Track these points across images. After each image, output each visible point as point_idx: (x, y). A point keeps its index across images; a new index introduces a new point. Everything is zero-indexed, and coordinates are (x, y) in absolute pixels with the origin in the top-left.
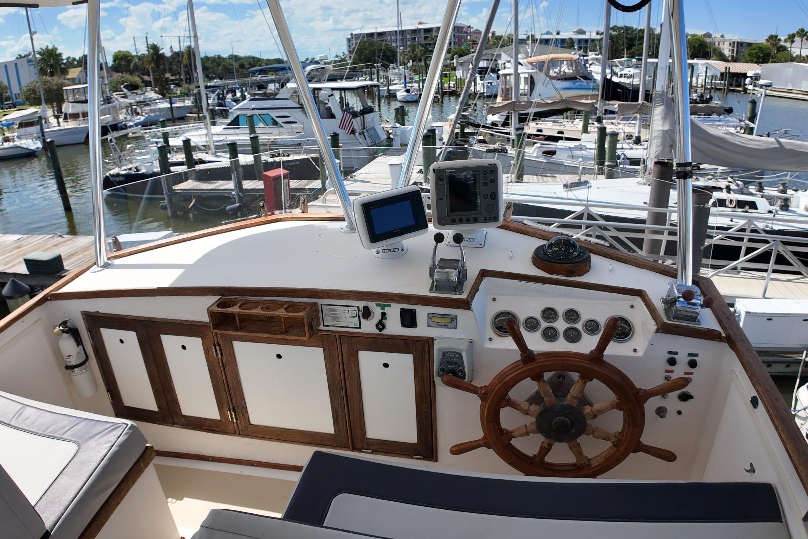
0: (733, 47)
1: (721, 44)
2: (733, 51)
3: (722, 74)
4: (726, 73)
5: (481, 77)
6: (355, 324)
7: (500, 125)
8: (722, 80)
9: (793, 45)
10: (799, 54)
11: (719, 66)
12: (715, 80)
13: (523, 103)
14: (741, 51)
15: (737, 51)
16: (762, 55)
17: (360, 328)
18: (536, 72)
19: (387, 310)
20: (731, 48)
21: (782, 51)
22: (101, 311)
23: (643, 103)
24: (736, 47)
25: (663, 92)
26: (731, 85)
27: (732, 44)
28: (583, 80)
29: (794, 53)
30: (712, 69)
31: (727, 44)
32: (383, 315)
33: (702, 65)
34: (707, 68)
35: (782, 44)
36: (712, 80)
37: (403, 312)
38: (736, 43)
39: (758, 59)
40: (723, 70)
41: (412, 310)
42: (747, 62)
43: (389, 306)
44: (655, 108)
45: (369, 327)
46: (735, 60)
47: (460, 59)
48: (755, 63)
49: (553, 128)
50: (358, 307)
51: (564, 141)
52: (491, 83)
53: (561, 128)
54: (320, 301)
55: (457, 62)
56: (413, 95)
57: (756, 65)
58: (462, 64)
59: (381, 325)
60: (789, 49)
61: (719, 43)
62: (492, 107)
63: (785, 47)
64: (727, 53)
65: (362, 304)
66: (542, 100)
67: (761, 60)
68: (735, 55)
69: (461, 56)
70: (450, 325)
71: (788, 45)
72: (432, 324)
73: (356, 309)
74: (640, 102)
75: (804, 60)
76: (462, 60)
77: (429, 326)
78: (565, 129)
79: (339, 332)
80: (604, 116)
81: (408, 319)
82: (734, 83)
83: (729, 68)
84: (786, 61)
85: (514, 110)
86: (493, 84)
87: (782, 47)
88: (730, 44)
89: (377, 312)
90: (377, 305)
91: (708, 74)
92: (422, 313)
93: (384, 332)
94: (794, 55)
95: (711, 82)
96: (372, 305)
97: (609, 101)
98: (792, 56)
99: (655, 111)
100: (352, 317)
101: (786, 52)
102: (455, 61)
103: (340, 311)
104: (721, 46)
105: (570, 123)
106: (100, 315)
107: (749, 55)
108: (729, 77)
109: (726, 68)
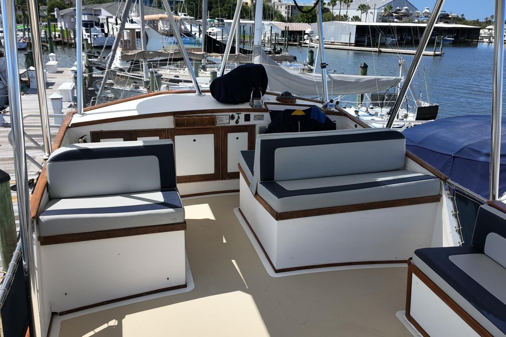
0: (289, 10)
1: (279, 7)
2: (288, 13)
3: (283, 32)
4: (286, 31)
5: (86, 30)
6: (228, 122)
7: (126, 71)
8: (284, 37)
9: (334, 8)
10: (338, 14)
11: (281, 26)
12: (278, 37)
13: (151, 53)
14: (295, 13)
15: (291, 13)
16: (311, 16)
17: (229, 124)
18: (149, 28)
19: (240, 115)
20: (286, 10)
21: (326, 12)
22: (104, 130)
23: (239, 54)
24: (290, 10)
25: (259, 46)
26: (290, 40)
27: (288, 7)
28: (186, 36)
29: (335, 13)
30: (275, 28)
31: (284, 7)
32: (239, 117)
33: (267, 25)
34: (271, 27)
35: (326, 6)
36: (276, 37)
37: (246, 115)
38: (290, 6)
39: (308, 19)
40: (284, 29)
41: (249, 114)
42: (300, 22)
43: (241, 113)
44: (254, 57)
45: (233, 123)
46: (290, 21)
47: (60, 12)
48: (306, 22)
49: (171, 73)
50: (229, 115)
51: (183, 83)
52: (97, 35)
53: (177, 74)
54: (215, 114)
55: (58, 14)
56: (21, 43)
57: (307, 24)
58: (63, 16)
59: (237, 122)
60: (331, 11)
61: (278, 7)
62: (126, 55)
63: (328, 9)
64: (284, 14)
65: (231, 114)
66: (165, 51)
67: (310, 20)
68: (290, 16)
69: (60, 9)
70: (262, 119)
71: (330, 7)
72: (255, 119)
73: (229, 116)
74: (237, 53)
75: (342, 18)
76: (63, 12)
77: (254, 120)
78: (179, 74)
79: (221, 126)
80: (207, 66)
81: (247, 118)
82: (292, 39)
83: (288, 27)
84: (329, 20)
85: (144, 58)
86: (98, 36)
87: (325, 9)
88: (286, 7)
89: (236, 116)
90: (236, 114)
91: (272, 33)
92: (252, 115)
93: (238, 124)
94: (335, 15)
95: (275, 39)
96: (234, 114)
97: (210, 53)
98: (334, 16)
99: (254, 59)
100: (227, 119)
101: (329, 13)
102: (55, 13)
103: (222, 117)
104: (279, 9)
105: (183, 70)
106: (103, 132)
107: (301, 16)
108: (289, 34)
109: (286, 27)
